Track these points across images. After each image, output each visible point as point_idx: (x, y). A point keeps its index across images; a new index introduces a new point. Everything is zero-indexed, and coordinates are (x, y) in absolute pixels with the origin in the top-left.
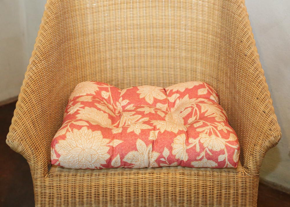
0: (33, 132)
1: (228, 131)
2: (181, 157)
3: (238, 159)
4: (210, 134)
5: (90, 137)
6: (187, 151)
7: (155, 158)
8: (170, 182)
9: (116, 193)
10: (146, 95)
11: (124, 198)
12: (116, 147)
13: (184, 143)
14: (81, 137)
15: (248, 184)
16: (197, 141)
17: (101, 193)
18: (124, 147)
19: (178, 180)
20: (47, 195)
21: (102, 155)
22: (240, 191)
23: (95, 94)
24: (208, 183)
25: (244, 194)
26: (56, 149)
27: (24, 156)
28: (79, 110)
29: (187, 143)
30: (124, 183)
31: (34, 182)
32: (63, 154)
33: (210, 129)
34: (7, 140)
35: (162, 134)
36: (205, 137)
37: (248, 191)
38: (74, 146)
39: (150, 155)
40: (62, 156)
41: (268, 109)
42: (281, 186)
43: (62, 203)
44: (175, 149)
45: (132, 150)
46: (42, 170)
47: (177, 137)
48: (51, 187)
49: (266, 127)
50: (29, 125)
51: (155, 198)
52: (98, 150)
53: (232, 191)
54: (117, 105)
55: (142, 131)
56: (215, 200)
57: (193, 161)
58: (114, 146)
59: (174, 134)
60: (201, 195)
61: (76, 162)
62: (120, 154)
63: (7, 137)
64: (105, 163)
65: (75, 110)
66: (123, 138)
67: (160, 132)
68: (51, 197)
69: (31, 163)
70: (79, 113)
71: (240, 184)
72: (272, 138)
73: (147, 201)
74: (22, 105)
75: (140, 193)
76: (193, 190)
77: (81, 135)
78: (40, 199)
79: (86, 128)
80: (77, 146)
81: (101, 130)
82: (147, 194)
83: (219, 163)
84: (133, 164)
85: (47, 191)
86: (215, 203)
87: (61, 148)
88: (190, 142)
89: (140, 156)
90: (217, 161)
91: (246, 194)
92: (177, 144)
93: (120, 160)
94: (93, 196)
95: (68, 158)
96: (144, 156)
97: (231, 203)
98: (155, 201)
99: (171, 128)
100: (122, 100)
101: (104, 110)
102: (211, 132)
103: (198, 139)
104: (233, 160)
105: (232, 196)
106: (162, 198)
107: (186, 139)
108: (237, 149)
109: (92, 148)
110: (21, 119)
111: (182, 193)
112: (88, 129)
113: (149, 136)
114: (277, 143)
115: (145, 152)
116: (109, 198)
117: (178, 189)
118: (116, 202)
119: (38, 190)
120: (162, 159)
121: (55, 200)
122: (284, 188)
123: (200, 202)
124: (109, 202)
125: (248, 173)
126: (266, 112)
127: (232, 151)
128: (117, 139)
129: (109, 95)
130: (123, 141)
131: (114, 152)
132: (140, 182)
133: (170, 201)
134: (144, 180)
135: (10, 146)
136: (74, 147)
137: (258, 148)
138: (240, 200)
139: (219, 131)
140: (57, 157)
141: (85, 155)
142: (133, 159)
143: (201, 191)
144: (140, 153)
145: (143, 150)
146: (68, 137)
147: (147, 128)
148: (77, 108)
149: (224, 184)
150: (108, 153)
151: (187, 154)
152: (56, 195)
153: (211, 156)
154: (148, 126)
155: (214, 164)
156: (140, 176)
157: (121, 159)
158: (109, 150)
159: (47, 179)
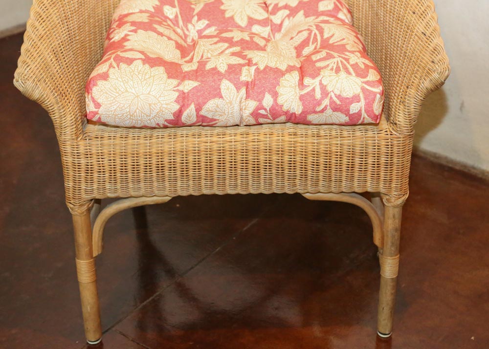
0: (55, 68)
1: (366, 66)
2: (292, 108)
3: (380, 110)
4: (338, 70)
5: (147, 77)
6: (302, 98)
7: (250, 109)
8: (274, 148)
9: (191, 165)
10: (236, 13)
11: (203, 172)
12: (188, 93)
13: (296, 86)
14: (132, 77)
15: (395, 149)
16: (317, 81)
17: (167, 165)
18: (202, 92)
19: (286, 145)
20: (83, 167)
21: (166, 104)
22: (383, 160)
23: (153, 10)
24: (334, 149)
25: (389, 165)
26: (93, 94)
27: (43, 106)
28: (129, 35)
29: (301, 86)
30: (202, 148)
31: (62, 148)
32: (106, 103)
33: (338, 62)
34: (14, 80)
35: (262, 72)
36: (330, 76)
37: (395, 160)
38: (122, 90)
39: (242, 105)
40: (103, 106)
41: (431, 30)
42: (446, 158)
43: (107, 180)
44: (282, 95)
45: (214, 97)
46: (73, 129)
47: (286, 76)
48: (88, 155)
49: (427, 58)
50: (49, 57)
51: (250, 172)
52: (160, 96)
53: (370, 160)
54: (190, 29)
55: (230, 67)
56: (344, 174)
57: (310, 113)
58: (186, 91)
59: (280, 71)
60: (322, 167)
61: (127, 116)
62: (194, 104)
63: (15, 75)
64: (171, 117)
65: (122, 35)
66: (200, 79)
67: (258, 69)
68: (89, 170)
69: (55, 117)
70: (128, 40)
71: (383, 149)
72: (435, 76)
73: (239, 177)
74: (37, 24)
75: (228, 165)
76: (310, 159)
77: (132, 74)
78: (71, 173)
79: (140, 62)
80: (127, 91)
81: (164, 66)
82: (239, 166)
83: (351, 117)
84: (215, 120)
85: (83, 161)
86: (344, 178)
87: (102, 93)
88: (304, 84)
89: (226, 106)
90: (349, 113)
91: (392, 164)
92: (285, 87)
93: (195, 113)
94: (154, 169)
95: (113, 109)
96: (233, 107)
97: (369, 178)
98: (250, 177)
99: (276, 62)
100: (197, 21)
101: (168, 35)
102: (339, 67)
103: (317, 80)
104: (373, 110)
105: (370, 167)
106: (262, 171)
107: (300, 80)
108: (380, 94)
109: (151, 93)
110: (36, 47)
111: (292, 164)
112: (144, 64)
113: (241, 75)
114: (443, 83)
115: (235, 99)
116: (178, 173)
117: (286, 158)
118: (191, 178)
119: (68, 160)
120: (262, 112)
121: (96, 175)
122: (452, 161)
123: (321, 178)
124: (179, 179)
125: (396, 131)
126: (428, 33)
127: (373, 97)
128: (189, 79)
129: (177, 13)
130: (200, 83)
131: (186, 100)
132: (227, 148)
133: (274, 176)
134: (233, 143)
135: (21, 89)
136: (123, 93)
137: (412, 92)
138: (382, 174)
139: (352, 66)
140: (96, 108)
141: (139, 104)
142: (216, 111)
143: (322, 160)
144: (227, 101)
145: (232, 97)
146: (111, 76)
147: (237, 63)
148: (126, 32)
149: (358, 149)
150: (177, 101)
151: (300, 103)
152: (96, 168)
153: (339, 105)
154: (239, 59)
155: (344, 118)
156: (228, 138)
157: (196, 110)
158: (178, 97)
159: (82, 143)
